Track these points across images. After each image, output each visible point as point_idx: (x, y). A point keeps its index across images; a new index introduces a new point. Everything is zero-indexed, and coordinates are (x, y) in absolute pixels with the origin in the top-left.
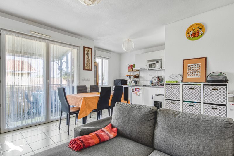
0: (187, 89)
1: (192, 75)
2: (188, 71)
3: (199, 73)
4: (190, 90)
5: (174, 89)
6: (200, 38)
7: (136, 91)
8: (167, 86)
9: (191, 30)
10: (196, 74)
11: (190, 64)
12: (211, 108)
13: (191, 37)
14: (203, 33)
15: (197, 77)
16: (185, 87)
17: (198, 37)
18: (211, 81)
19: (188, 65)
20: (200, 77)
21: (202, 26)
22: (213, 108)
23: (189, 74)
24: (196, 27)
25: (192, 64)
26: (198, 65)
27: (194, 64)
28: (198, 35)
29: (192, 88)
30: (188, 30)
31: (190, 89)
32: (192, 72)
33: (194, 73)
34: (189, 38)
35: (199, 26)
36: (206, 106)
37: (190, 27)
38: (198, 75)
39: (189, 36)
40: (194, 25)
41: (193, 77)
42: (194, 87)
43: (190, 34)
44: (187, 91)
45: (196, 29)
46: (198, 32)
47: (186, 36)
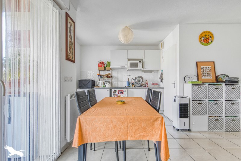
0: (213, 89)
1: (205, 76)
2: (202, 73)
3: (211, 74)
4: (215, 90)
5: (201, 89)
6: (210, 44)
7: (118, 94)
8: (194, 87)
9: (203, 35)
10: (208, 75)
11: (203, 67)
12: (230, 104)
13: (203, 42)
14: (212, 41)
15: (210, 78)
16: (212, 87)
17: (208, 43)
18: (231, 82)
19: (201, 67)
20: (211, 78)
21: (212, 35)
22: (232, 104)
23: (203, 75)
24: (208, 34)
25: (204, 67)
26: (209, 68)
27: (205, 67)
28: (208, 41)
29: (217, 88)
30: (201, 35)
31: (215, 88)
32: (205, 73)
33: (207, 75)
34: (201, 42)
35: (210, 34)
36: (227, 103)
37: (203, 33)
38: (210, 76)
39: (202, 41)
40: (206, 32)
41: (206, 78)
42: (219, 87)
43: (203, 39)
44: (213, 91)
45: (207, 36)
46: (209, 39)
47: (199, 40)
